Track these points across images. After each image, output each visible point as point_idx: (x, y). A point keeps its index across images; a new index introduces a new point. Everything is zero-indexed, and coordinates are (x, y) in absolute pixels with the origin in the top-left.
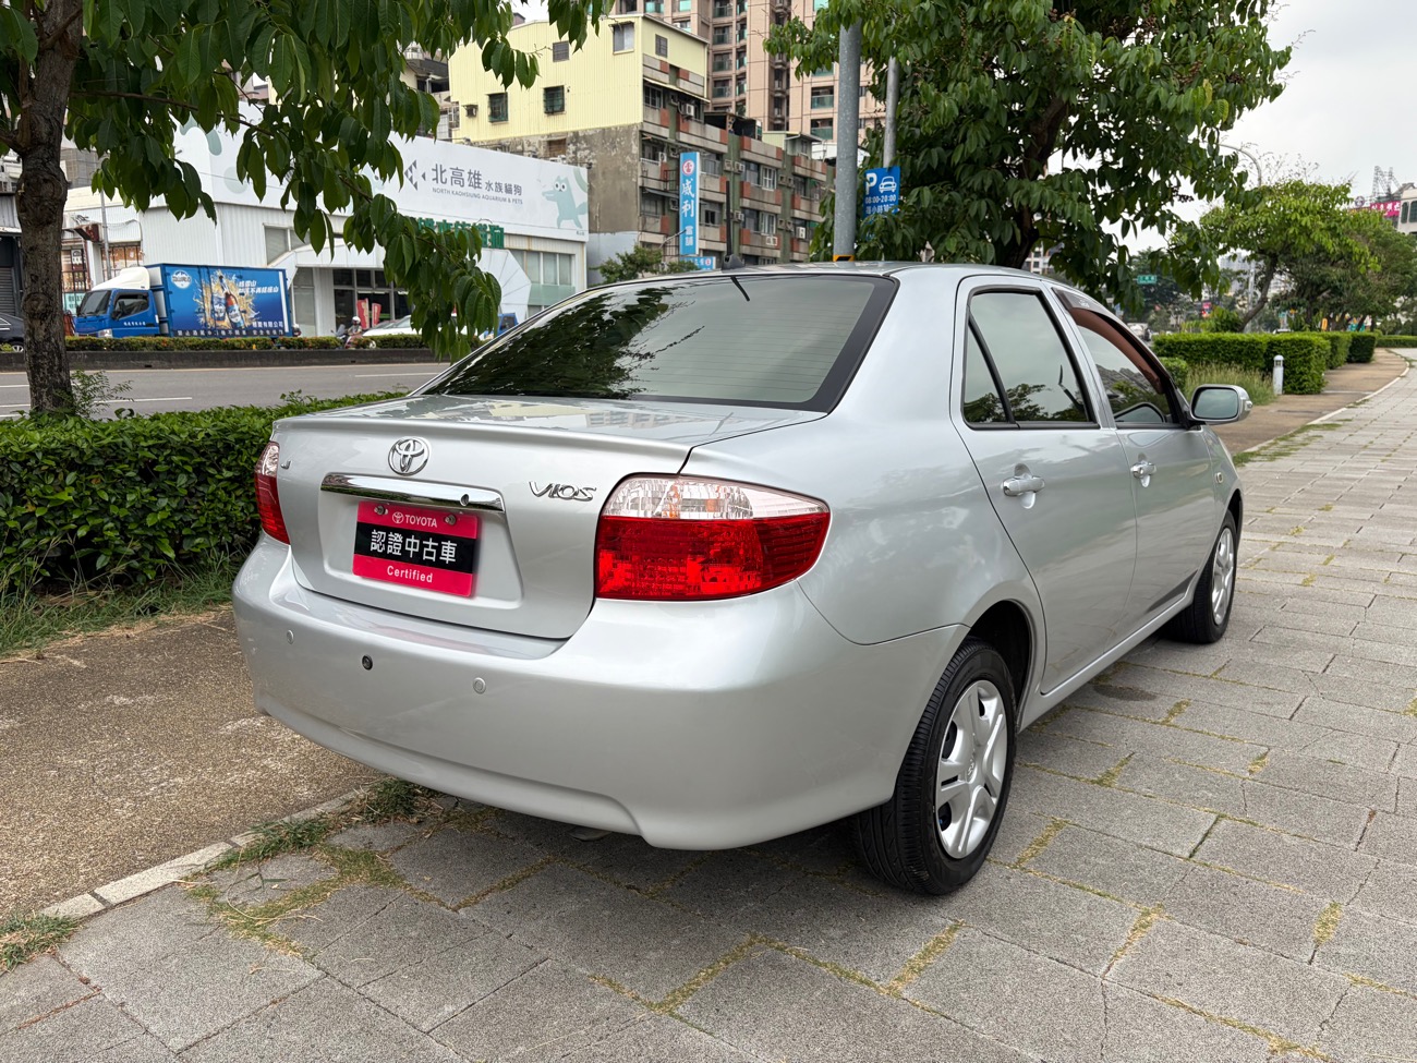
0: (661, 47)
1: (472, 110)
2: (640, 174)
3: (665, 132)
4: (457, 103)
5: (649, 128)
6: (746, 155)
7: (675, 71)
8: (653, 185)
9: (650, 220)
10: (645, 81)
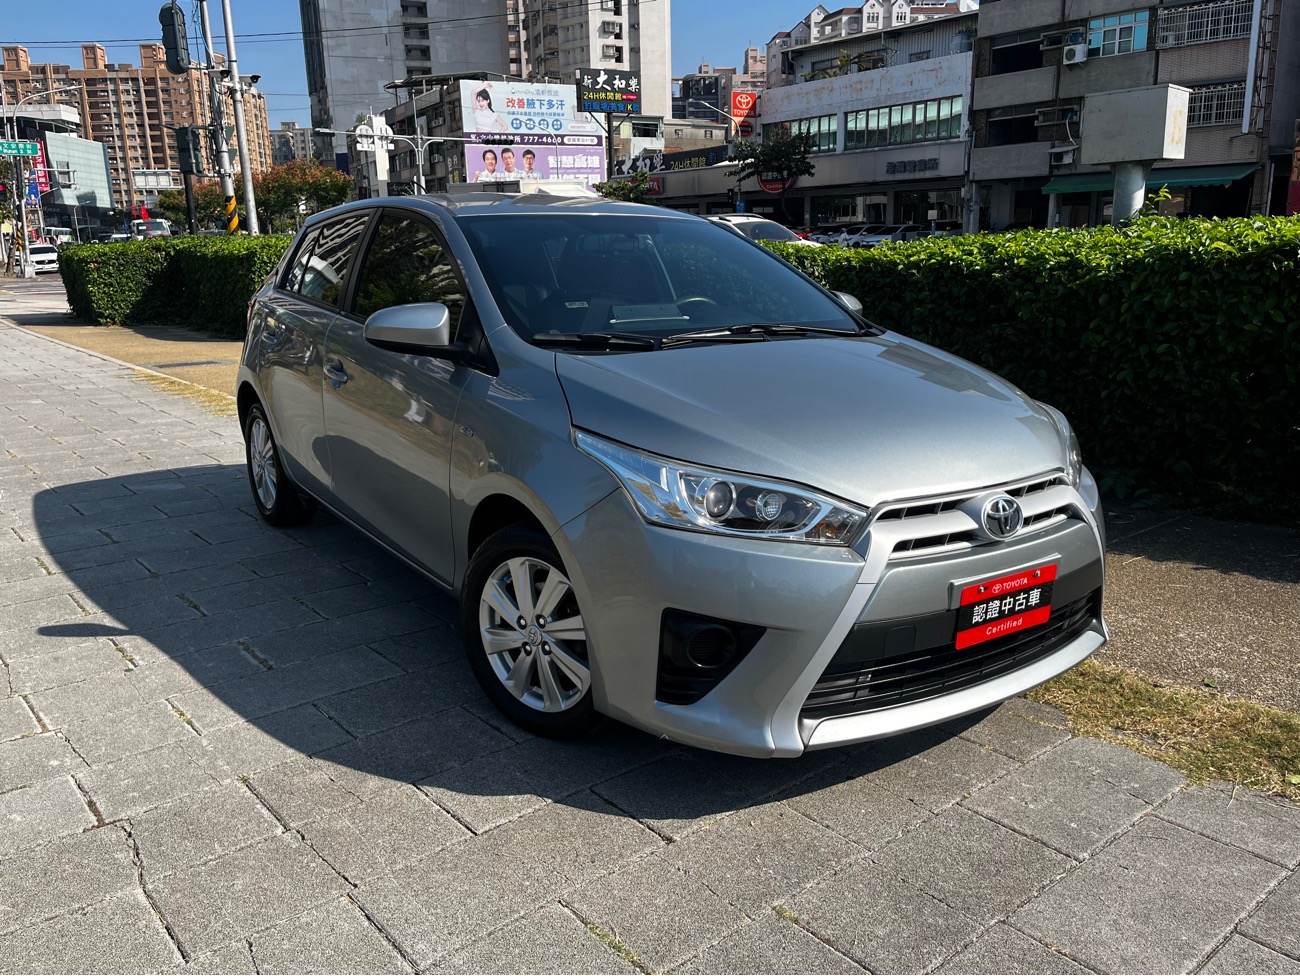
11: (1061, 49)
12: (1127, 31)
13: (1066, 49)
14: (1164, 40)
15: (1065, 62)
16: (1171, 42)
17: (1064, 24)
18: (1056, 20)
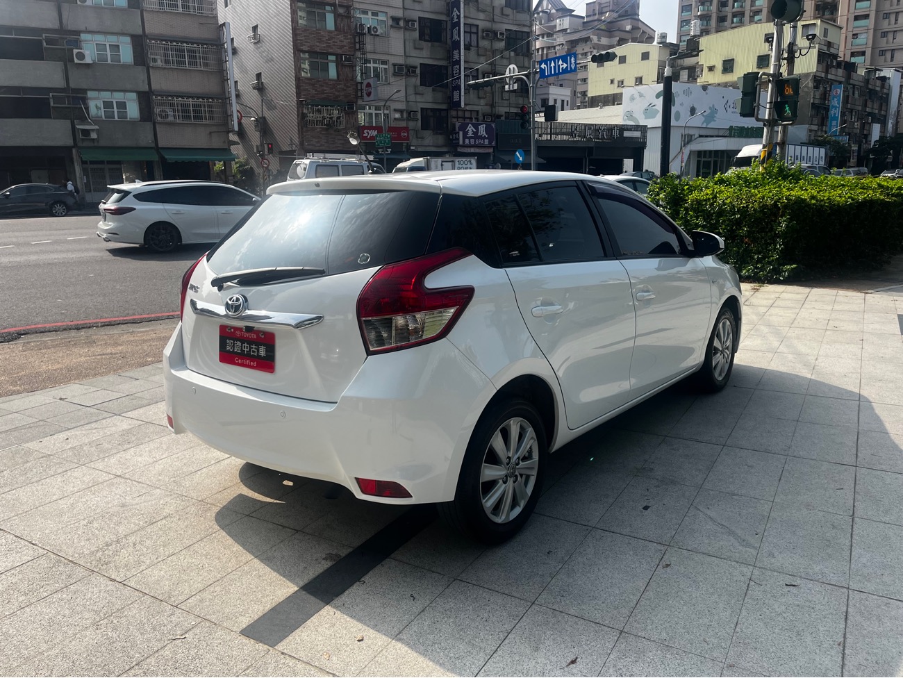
0: (826, 34)
1: (711, 69)
2: (812, 96)
3: (823, 75)
4: (703, 65)
5: (818, 74)
6: (852, 82)
7: (829, 44)
8: (817, 101)
9: (814, 119)
10: (819, 51)
11: (72, 50)
12: (115, 48)
13: (75, 51)
14: (155, 60)
15: (76, 61)
16: (159, 63)
17: (62, 30)
18: (56, 26)
